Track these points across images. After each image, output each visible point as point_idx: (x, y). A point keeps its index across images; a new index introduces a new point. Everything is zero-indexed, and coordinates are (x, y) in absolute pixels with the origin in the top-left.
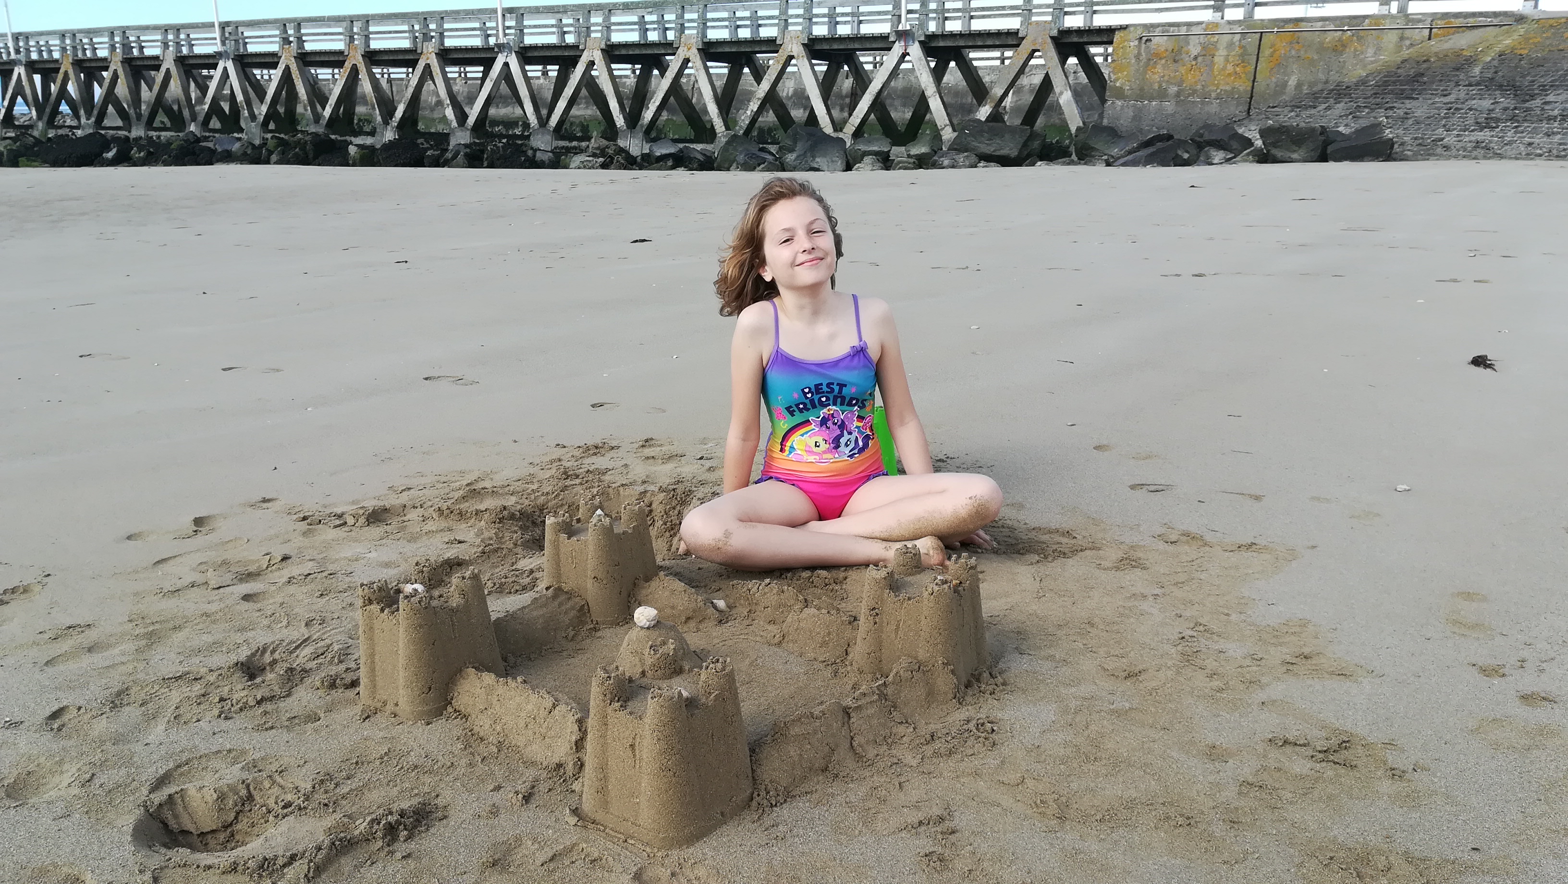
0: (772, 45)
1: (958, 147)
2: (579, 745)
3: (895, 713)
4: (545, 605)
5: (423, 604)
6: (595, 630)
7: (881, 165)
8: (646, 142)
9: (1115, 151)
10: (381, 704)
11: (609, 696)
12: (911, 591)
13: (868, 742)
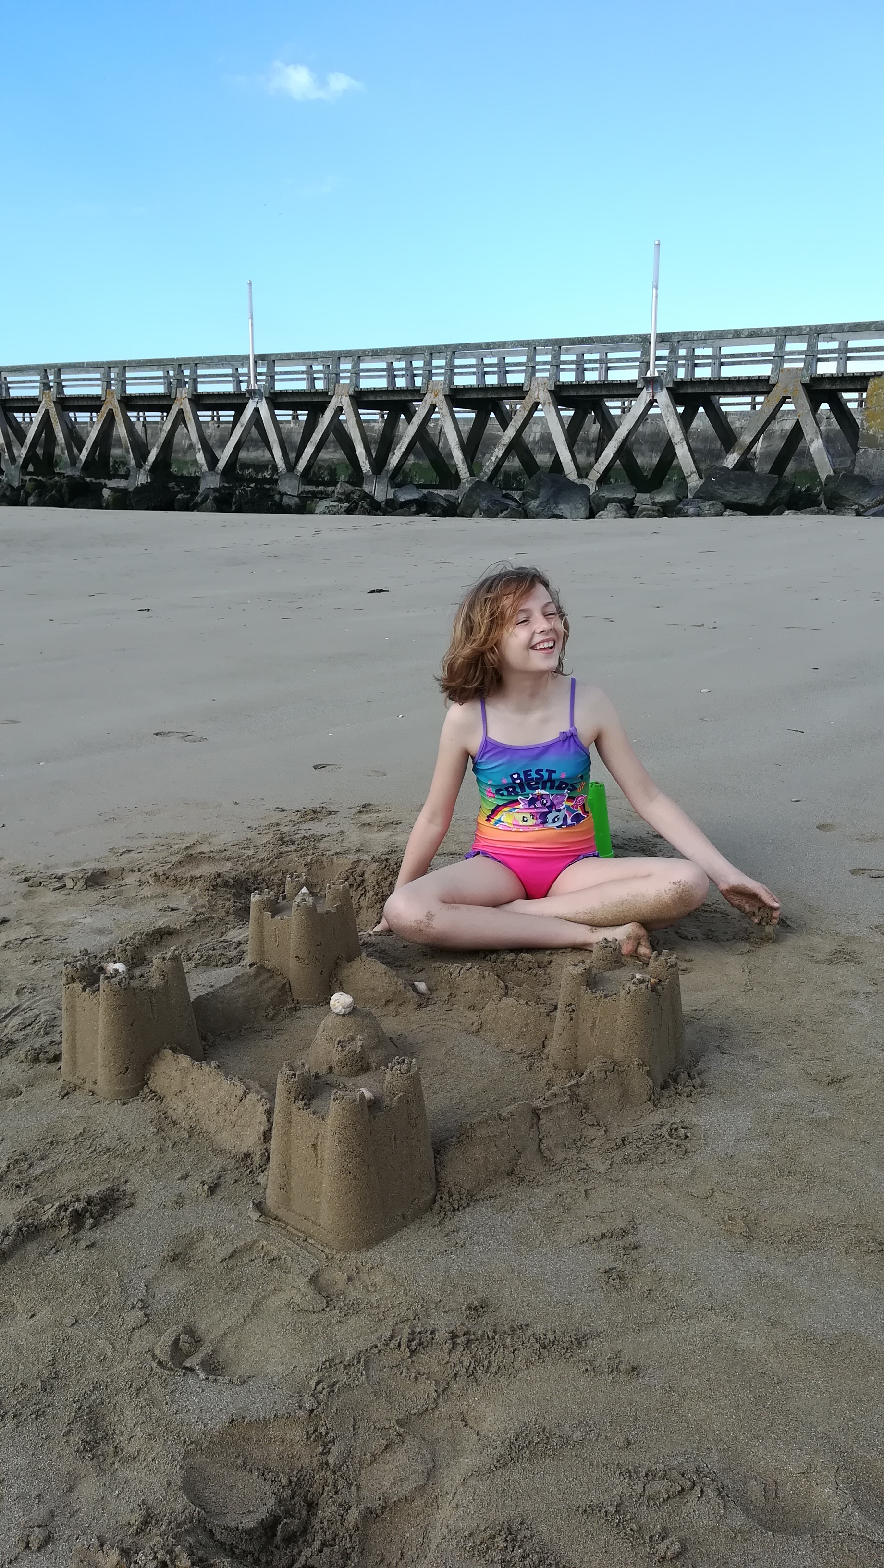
0: (518, 392)
1: (703, 495)
2: (267, 1136)
3: (586, 1115)
4: (246, 984)
5: (122, 985)
6: (296, 1009)
7: (625, 512)
8: (391, 488)
9: (866, 501)
10: (80, 1081)
11: (293, 1094)
12: (608, 987)
13: (556, 1146)
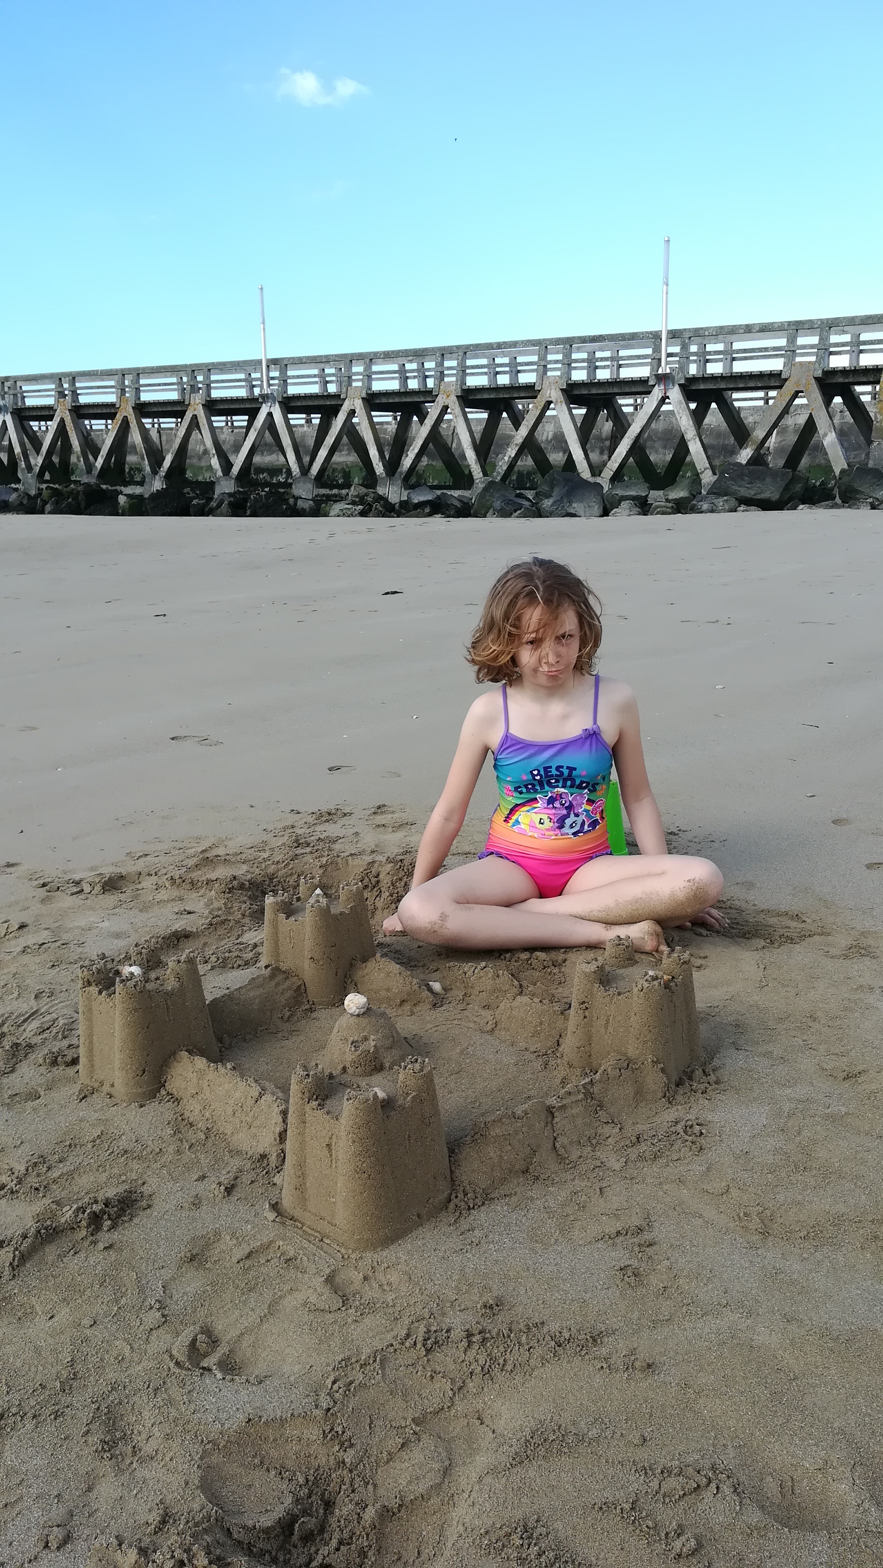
0: (530, 391)
1: (717, 491)
2: (282, 1137)
3: (601, 1113)
4: (262, 986)
5: (138, 988)
6: (311, 1010)
7: (638, 509)
8: (405, 489)
9: (880, 494)
10: (98, 1084)
11: (307, 1094)
12: (621, 984)
13: (571, 1143)
